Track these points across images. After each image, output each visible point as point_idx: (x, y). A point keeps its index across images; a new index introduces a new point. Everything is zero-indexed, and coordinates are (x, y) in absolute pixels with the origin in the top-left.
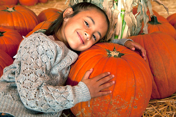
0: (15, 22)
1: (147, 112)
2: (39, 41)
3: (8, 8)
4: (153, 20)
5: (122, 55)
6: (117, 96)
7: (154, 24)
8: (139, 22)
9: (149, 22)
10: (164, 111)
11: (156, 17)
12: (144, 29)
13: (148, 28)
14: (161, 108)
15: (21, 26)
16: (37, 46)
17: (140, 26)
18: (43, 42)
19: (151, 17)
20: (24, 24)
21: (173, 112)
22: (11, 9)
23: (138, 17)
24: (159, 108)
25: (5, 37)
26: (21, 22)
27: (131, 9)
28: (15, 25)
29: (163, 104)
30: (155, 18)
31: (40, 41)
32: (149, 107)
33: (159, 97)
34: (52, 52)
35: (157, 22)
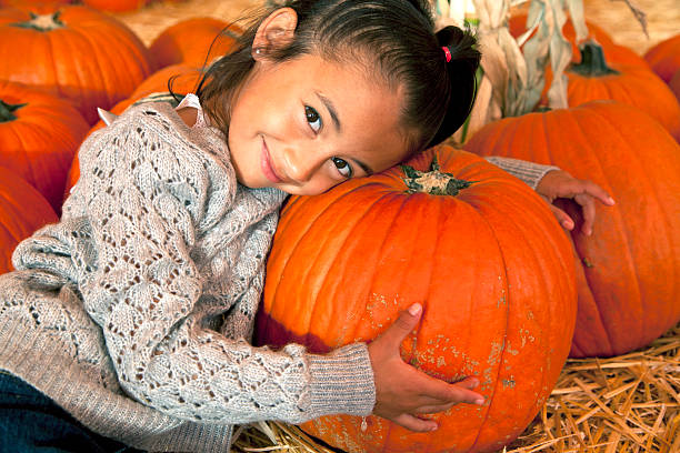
0: (61, 68)
1: (558, 405)
2: (142, 144)
3: (34, 17)
4: (589, 59)
5: (461, 188)
6: (435, 339)
7: (593, 74)
8: (533, 66)
9: (573, 66)
10: (623, 401)
11: (599, 49)
12: (552, 93)
13: (568, 89)
14: (613, 389)
15: (84, 83)
16: (133, 166)
17: (536, 80)
18: (153, 149)
19: (582, 47)
20: (96, 78)
21: (659, 405)
22: (45, 21)
23: (532, 46)
24: (605, 390)
25: (24, 124)
26: (85, 68)
27: (503, 18)
28: (63, 81)
29: (619, 374)
30: (594, 51)
31: (146, 144)
32: (568, 386)
33: (607, 348)
34: (192, 184)
35: (603, 66)
